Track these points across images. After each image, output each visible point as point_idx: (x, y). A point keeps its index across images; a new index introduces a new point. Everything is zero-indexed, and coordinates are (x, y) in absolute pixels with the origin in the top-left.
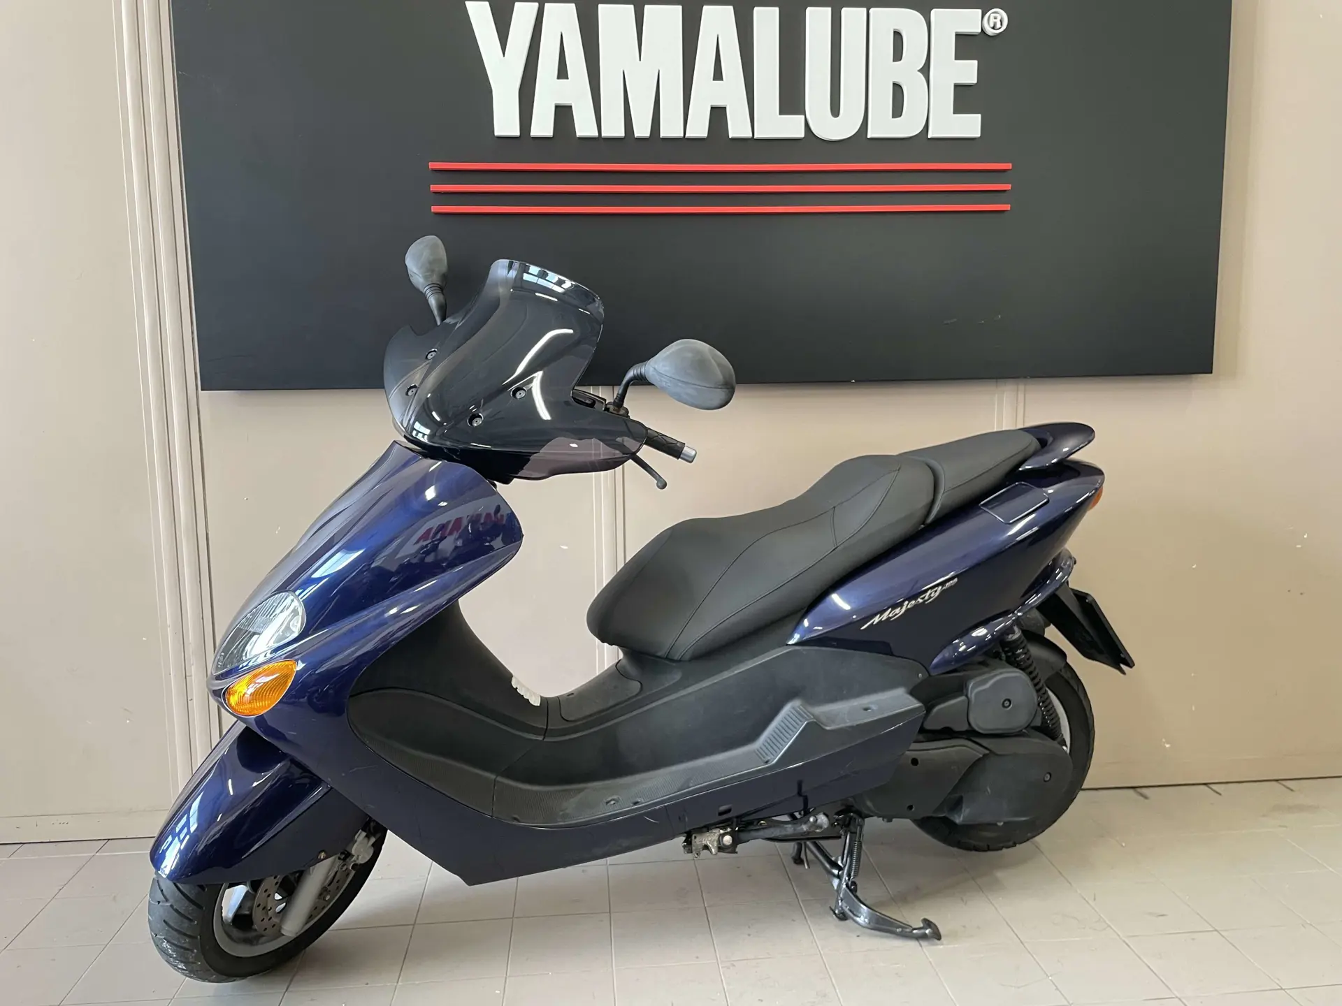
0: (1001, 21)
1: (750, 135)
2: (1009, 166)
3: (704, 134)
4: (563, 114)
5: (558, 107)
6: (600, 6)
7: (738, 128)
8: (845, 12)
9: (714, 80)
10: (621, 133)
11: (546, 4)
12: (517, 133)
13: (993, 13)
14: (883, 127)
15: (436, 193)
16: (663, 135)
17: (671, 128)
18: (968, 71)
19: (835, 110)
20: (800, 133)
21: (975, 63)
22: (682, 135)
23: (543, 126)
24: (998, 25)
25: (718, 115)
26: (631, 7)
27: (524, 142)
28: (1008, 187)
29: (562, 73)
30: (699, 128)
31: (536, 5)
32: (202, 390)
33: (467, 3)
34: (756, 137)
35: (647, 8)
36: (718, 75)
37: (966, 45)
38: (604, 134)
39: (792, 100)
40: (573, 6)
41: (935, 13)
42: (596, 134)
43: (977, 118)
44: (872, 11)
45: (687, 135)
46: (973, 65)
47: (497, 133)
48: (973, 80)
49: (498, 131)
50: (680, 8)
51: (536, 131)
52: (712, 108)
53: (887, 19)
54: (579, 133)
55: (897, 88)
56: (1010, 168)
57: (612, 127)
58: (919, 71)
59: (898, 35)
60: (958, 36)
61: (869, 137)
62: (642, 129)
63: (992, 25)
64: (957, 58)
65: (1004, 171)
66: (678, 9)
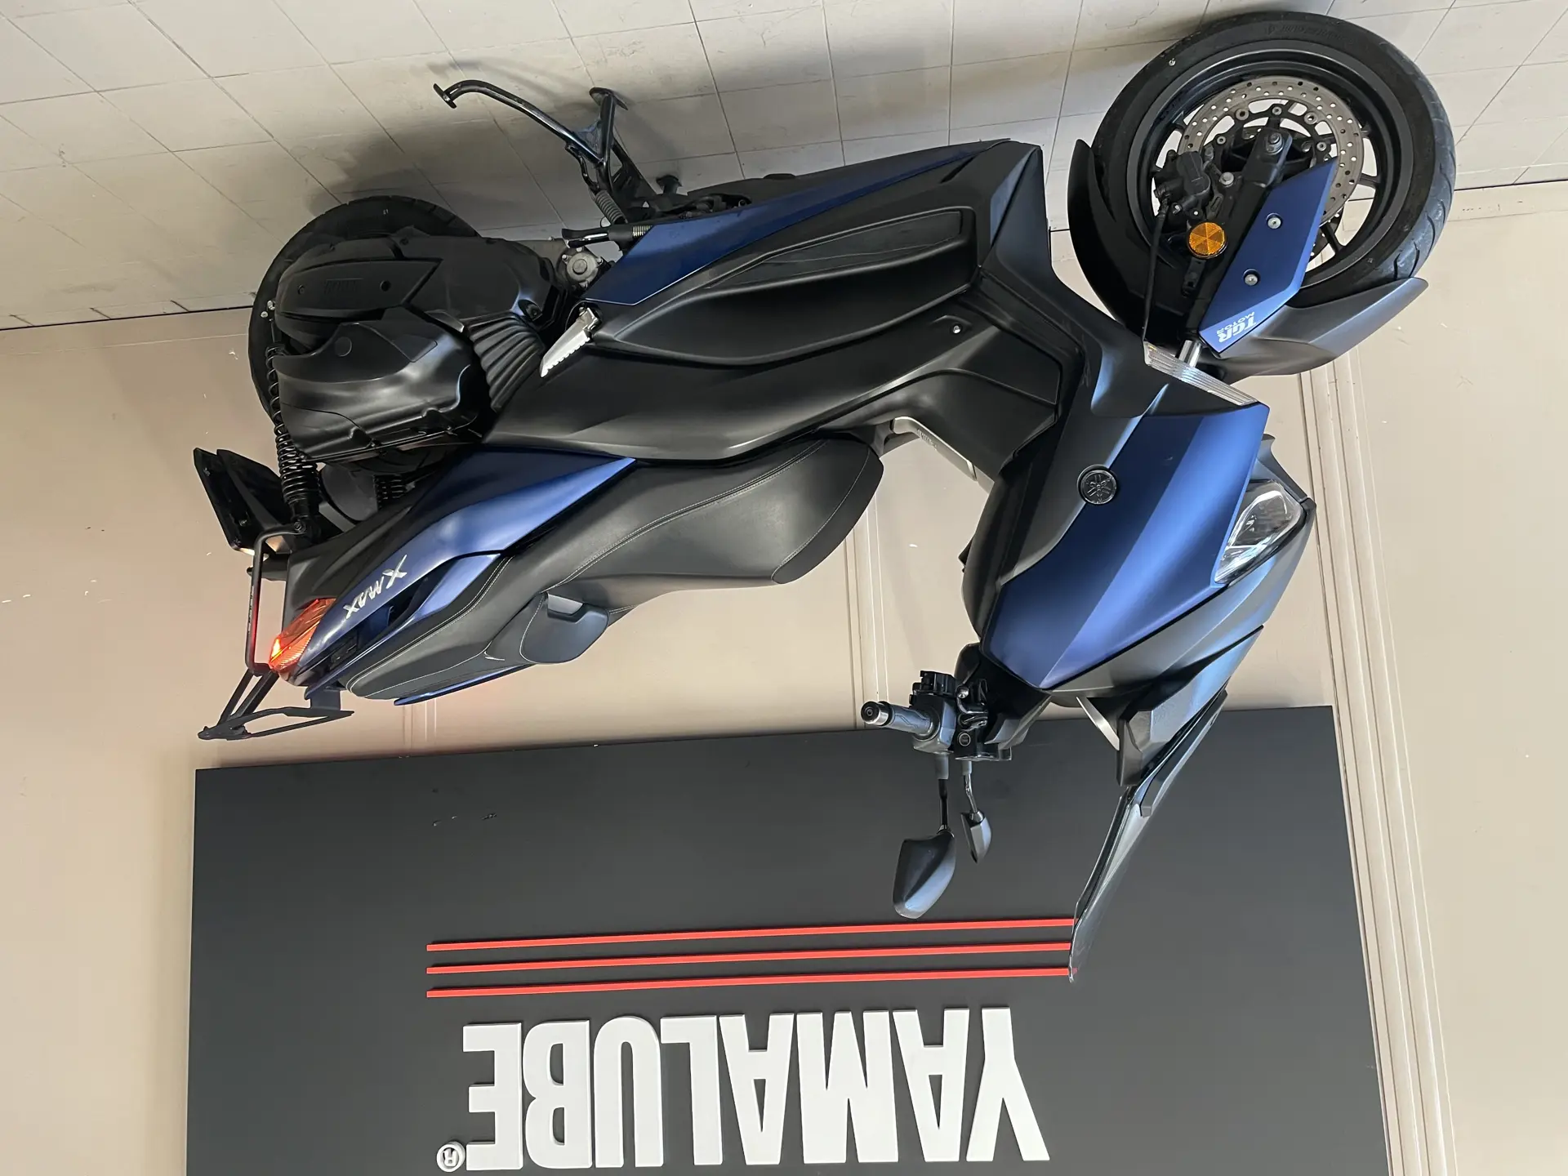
0: (444, 1158)
2: (431, 994)
3: (773, 1018)
4: (933, 1036)
6: (895, 1159)
7: (736, 1027)
8: (619, 1162)
9: (764, 1081)
10: (866, 1015)
11: (956, 1159)
12: (985, 1012)
13: (452, 1167)
17: (811, 1024)
18: (479, 1099)
19: (627, 1050)
20: (663, 1021)
21: (471, 1111)
22: (798, 1016)
23: (956, 1022)
24: (447, 1153)
25: (758, 1041)
26: (861, 1160)
27: (976, 1002)
28: (431, 971)
29: (936, 1082)
30: (779, 1025)
31: (969, 1158)
32: (1331, 706)
33: (1046, 1157)
34: (715, 1018)
35: (843, 1160)
36: (760, 1086)
38: (888, 1013)
40: (928, 1159)
41: (518, 1164)
42: (895, 1014)
43: (469, 1046)
46: (474, 1107)
47: (1007, 1012)
48: (474, 1091)
50: (806, 1162)
51: (964, 1014)
52: (765, 1048)
53: (572, 1156)
55: (560, 1079)
56: (428, 992)
57: (876, 1022)
58: (534, 1099)
59: (560, 1138)
60: (492, 1140)
62: (843, 1021)
63: (454, 1153)
64: (494, 1113)
65: (435, 989)
66: (808, 1159)
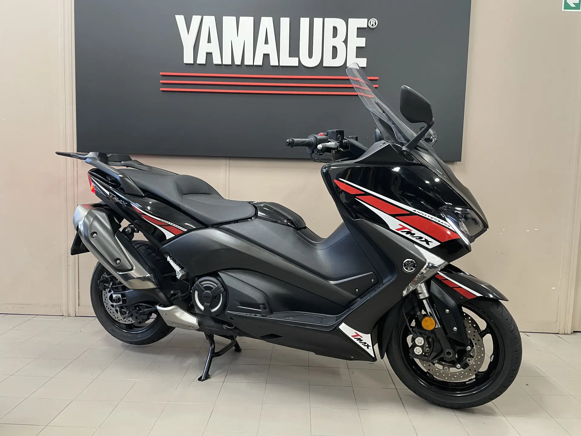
0: (375, 23)
1: (278, 64)
2: (377, 78)
3: (261, 64)
4: (209, 55)
5: (207, 53)
6: (224, 17)
7: (274, 62)
8: (315, 19)
9: (265, 44)
10: (230, 63)
11: (204, 17)
12: (192, 62)
13: (372, 20)
14: (329, 62)
15: (163, 84)
16: (245, 64)
17: (248, 61)
18: (362, 42)
19: (310, 55)
20: (297, 65)
21: (365, 38)
22: (252, 64)
23: (202, 59)
24: (374, 25)
25: (266, 56)
26: (235, 18)
27: (194, 65)
29: (209, 41)
30: (259, 61)
31: (200, 17)
33: (176, 16)
34: (280, 65)
35: (241, 17)
36: (266, 42)
37: (361, 32)
38: (224, 63)
39: (294, 51)
40: (213, 17)
41: (349, 19)
42: (221, 63)
43: (365, 60)
44: (325, 19)
45: (254, 64)
46: (364, 40)
47: (185, 62)
48: (364, 45)
49: (186, 61)
50: (252, 18)
51: (198, 62)
52: (264, 55)
53: (331, 22)
54: (215, 62)
55: (334, 48)
56: (378, 79)
57: (227, 61)
58: (343, 42)
59: (335, 28)
60: (358, 28)
61: (324, 66)
62: (238, 62)
63: (371, 24)
64: (357, 37)
65: (377, 80)
66: (252, 19)
